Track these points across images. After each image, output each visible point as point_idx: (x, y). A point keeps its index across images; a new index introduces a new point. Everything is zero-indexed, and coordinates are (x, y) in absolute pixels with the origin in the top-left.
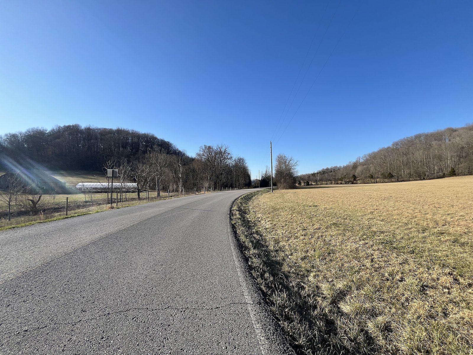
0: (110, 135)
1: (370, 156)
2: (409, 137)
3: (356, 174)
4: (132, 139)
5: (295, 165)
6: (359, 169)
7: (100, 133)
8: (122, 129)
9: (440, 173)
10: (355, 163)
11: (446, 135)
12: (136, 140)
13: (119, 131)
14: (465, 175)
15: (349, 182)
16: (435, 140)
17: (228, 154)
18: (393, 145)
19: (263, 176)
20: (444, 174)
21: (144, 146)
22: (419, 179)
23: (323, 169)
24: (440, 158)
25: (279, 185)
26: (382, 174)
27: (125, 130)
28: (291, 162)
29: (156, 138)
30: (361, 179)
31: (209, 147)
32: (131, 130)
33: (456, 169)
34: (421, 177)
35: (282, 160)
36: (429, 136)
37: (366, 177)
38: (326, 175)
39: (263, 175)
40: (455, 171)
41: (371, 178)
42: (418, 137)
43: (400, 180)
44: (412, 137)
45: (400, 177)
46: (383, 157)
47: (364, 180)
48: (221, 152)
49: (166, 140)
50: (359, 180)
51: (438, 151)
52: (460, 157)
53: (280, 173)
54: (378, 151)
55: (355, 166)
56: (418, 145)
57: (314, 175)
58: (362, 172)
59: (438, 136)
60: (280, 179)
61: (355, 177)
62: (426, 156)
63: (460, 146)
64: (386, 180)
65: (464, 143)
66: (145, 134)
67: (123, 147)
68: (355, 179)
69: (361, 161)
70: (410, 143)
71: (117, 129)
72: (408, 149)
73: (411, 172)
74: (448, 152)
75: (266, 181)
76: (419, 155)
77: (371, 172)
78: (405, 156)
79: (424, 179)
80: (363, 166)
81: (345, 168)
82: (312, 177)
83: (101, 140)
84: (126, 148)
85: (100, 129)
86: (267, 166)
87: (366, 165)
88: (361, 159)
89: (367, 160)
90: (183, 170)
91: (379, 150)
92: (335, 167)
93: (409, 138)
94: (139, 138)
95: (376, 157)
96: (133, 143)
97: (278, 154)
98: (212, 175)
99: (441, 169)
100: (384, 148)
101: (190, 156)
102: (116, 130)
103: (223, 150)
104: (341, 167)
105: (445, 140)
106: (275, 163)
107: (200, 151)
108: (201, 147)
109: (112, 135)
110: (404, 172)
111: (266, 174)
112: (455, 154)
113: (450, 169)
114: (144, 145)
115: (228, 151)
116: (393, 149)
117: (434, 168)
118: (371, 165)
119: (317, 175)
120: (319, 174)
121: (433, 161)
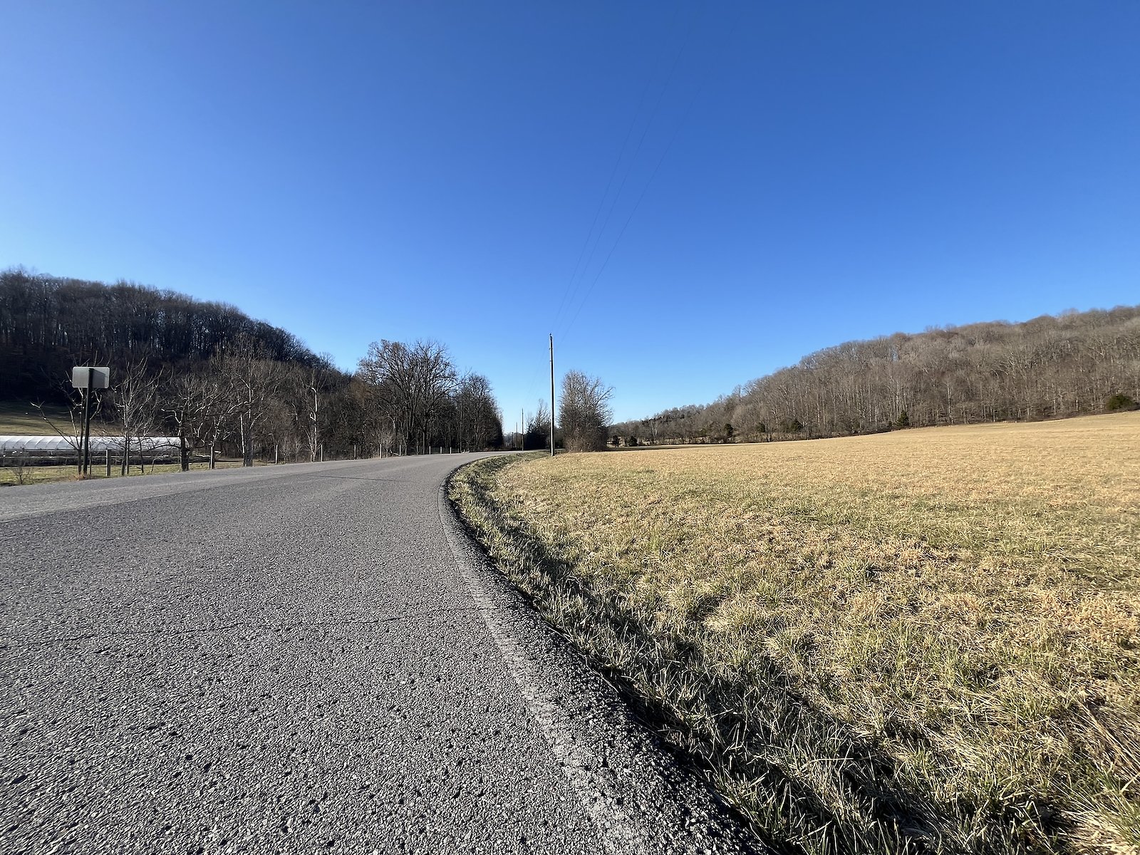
0: (93, 300)
1: (759, 383)
2: (830, 347)
3: (732, 422)
4: (168, 317)
5: (606, 395)
6: (739, 411)
7: (58, 293)
8: (133, 286)
9: (883, 422)
10: (731, 399)
11: (894, 346)
12: (180, 319)
13: (123, 292)
14: (923, 426)
15: (718, 439)
16: (876, 356)
17: (447, 365)
18: (803, 362)
19: (533, 423)
20: (890, 423)
21: (205, 337)
22: (847, 432)
23: (667, 411)
24: (883, 391)
25: (569, 442)
26: (782, 423)
27: (144, 289)
28: (596, 389)
29: (243, 318)
30: (743, 433)
31: (396, 347)
32: (164, 291)
33: (909, 414)
34: (852, 428)
35: (576, 386)
36: (866, 347)
37: (751, 429)
38: (672, 424)
39: (532, 421)
40: (907, 418)
41: (761, 432)
42: (846, 348)
43: (813, 435)
44: (836, 347)
45: (814, 429)
46: (783, 387)
47: (747, 435)
48: (426, 360)
49: (274, 326)
50: (739, 435)
51: (880, 379)
52: (916, 390)
53: (571, 414)
54: (775, 375)
55: (730, 406)
56: (845, 366)
57: (646, 423)
58: (744, 418)
59: (879, 349)
60: (573, 429)
61: (729, 428)
62: (859, 387)
63: (917, 369)
64: (790, 436)
65: (922, 363)
66: (209, 306)
67: (136, 336)
68: (730, 434)
69: (743, 394)
70: (832, 360)
71: (119, 286)
72: (829, 372)
73: (833, 418)
74: (897, 381)
75: (540, 436)
76: (848, 384)
77: (761, 418)
78: (822, 386)
79: (856, 433)
80: (746, 405)
81: (711, 409)
82: (642, 429)
83: (62, 311)
84: (146, 340)
85: (57, 281)
86: (543, 401)
87: (750, 403)
88: (741, 390)
89: (754, 393)
90: (322, 404)
91: (776, 372)
92: (690, 407)
93: (831, 349)
94: (191, 316)
95: (771, 386)
96: (169, 328)
97: (567, 371)
98: (402, 418)
99: (884, 414)
100: (786, 367)
101: (343, 371)
102: (114, 289)
103: (432, 355)
104: (703, 407)
105: (892, 356)
106: (560, 392)
107: (370, 354)
108: (373, 345)
109: (102, 301)
110: (821, 418)
111: (538, 420)
112: (908, 385)
113: (899, 414)
114: (206, 335)
115: (445, 357)
116: (802, 372)
117: (873, 411)
118: (761, 404)
119: (654, 425)
120: (657, 422)
121: (872, 397)
